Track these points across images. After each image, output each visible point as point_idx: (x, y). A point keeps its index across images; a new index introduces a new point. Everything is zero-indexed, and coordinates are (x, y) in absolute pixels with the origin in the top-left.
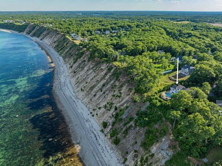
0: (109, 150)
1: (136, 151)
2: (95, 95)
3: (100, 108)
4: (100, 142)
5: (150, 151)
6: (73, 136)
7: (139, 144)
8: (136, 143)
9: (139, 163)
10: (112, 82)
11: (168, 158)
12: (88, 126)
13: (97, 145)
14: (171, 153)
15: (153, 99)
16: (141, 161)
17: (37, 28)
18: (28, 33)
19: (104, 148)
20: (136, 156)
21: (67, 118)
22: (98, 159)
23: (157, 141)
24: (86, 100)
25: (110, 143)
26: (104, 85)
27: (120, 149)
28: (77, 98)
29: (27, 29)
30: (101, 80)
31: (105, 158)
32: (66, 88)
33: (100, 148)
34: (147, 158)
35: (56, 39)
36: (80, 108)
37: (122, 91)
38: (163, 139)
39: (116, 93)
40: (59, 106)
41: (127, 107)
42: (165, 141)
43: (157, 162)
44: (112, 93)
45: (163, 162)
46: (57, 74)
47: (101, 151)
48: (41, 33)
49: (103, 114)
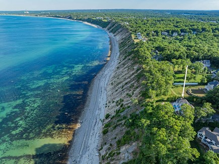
0: (97, 136)
1: (111, 145)
2: (116, 91)
3: (113, 102)
4: (96, 128)
5: (119, 149)
6: (82, 116)
7: (117, 140)
8: (115, 138)
9: (107, 155)
10: (133, 82)
11: (126, 161)
12: (97, 113)
13: (92, 129)
14: (131, 157)
15: (149, 105)
16: (109, 154)
17: (116, 25)
18: (108, 29)
19: (95, 133)
20: (109, 149)
21: (87, 103)
22: (84, 139)
23: (128, 143)
24: (110, 93)
25: (101, 132)
26: (126, 84)
27: (103, 139)
28: (106, 90)
29: (109, 26)
30: (127, 78)
31: (90, 141)
32: (104, 80)
33: (92, 132)
34: (114, 154)
35: (124, 37)
36: (101, 98)
37: (134, 92)
38: (134, 144)
39: (130, 93)
40: (89, 92)
41: (129, 107)
42: (134, 146)
43: (118, 160)
44: (128, 92)
45: (122, 162)
46: (106, 67)
47: (91, 134)
48: (117, 30)
49: (113, 107)
